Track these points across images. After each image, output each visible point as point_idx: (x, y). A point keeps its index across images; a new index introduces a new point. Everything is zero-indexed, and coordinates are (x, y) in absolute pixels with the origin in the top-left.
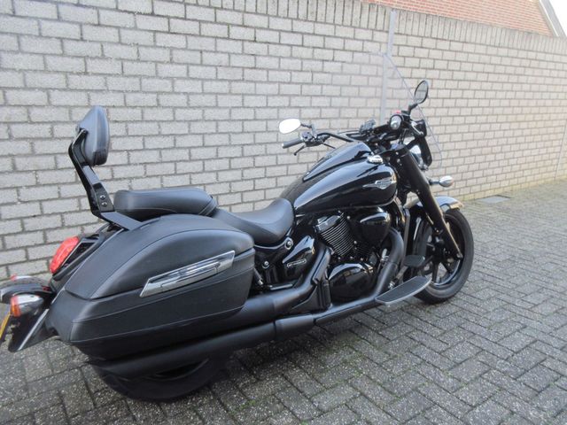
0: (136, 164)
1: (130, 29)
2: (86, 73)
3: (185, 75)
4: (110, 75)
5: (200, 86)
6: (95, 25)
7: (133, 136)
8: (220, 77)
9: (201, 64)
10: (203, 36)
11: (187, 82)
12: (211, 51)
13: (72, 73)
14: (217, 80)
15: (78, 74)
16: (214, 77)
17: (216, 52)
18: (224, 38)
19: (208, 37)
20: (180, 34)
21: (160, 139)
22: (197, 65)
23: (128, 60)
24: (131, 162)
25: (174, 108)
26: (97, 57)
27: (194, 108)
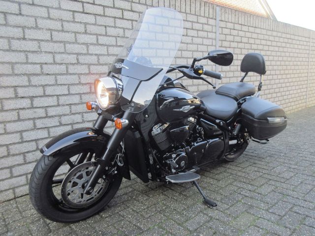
0: (64, 105)
1: (56, 8)
2: (24, 39)
3: (95, 42)
4: (42, 40)
5: (106, 50)
6: (30, 4)
7: (61, 85)
8: (118, 44)
9: (106, 35)
10: (107, 16)
11: (97, 47)
12: (112, 27)
13: (13, 38)
14: (117, 46)
15: (19, 39)
16: (114, 43)
17: (115, 27)
18: (120, 18)
19: (109, 17)
20: (91, 14)
21: (80, 87)
22: (104, 35)
23: (55, 30)
24: (60, 103)
25: (89, 65)
26: (32, 28)
27: (102, 65)
